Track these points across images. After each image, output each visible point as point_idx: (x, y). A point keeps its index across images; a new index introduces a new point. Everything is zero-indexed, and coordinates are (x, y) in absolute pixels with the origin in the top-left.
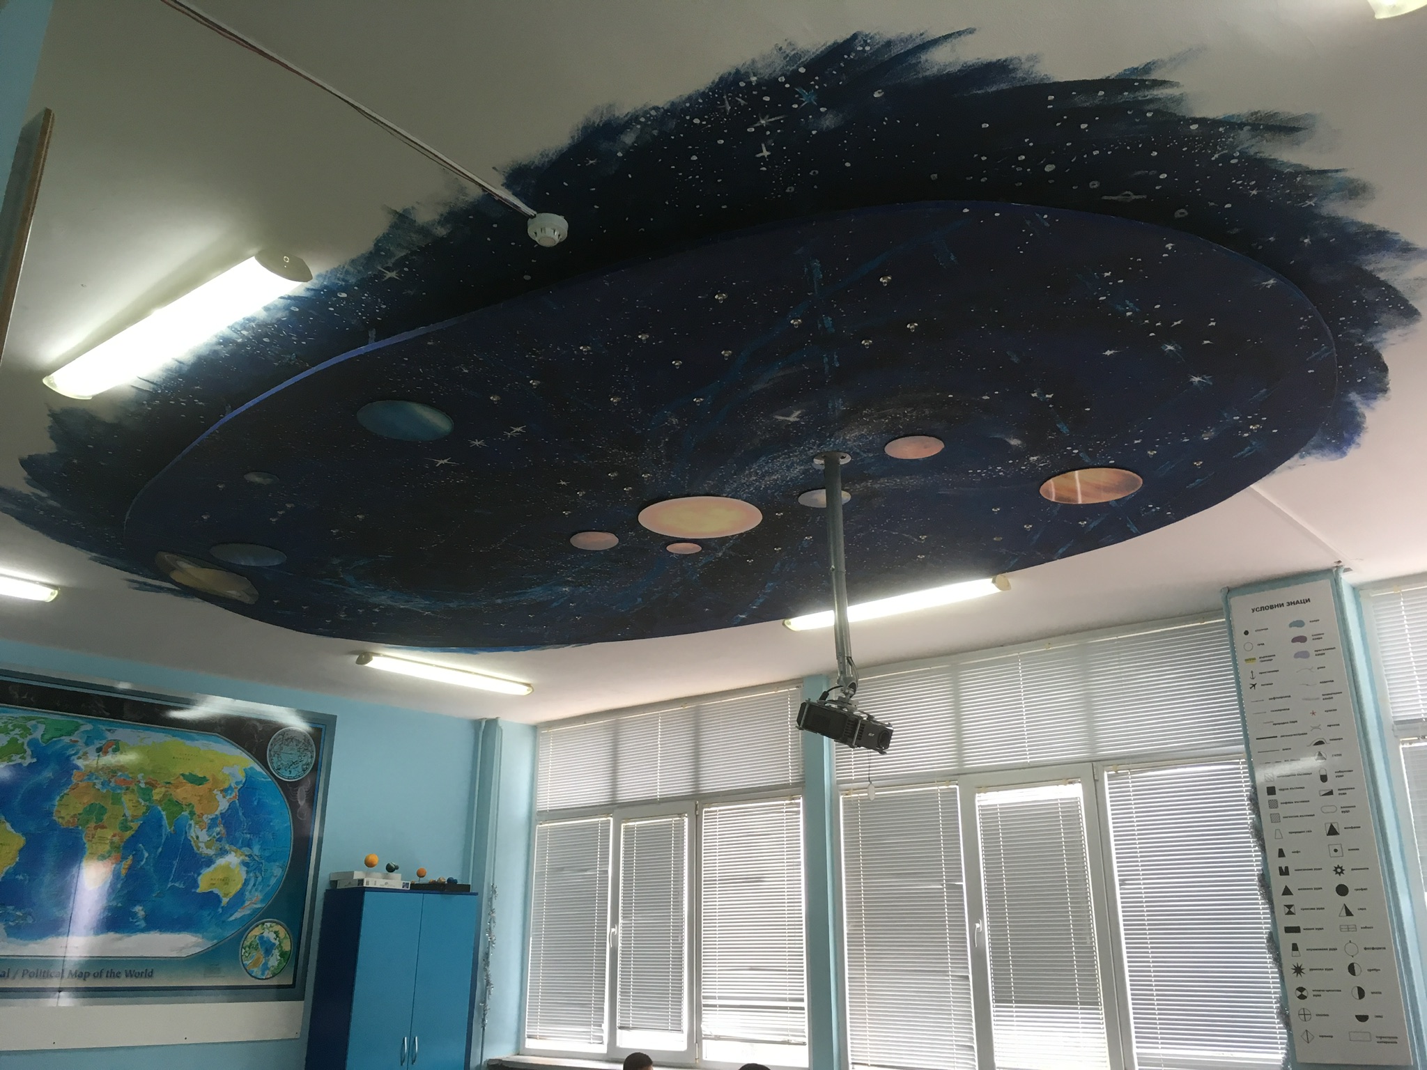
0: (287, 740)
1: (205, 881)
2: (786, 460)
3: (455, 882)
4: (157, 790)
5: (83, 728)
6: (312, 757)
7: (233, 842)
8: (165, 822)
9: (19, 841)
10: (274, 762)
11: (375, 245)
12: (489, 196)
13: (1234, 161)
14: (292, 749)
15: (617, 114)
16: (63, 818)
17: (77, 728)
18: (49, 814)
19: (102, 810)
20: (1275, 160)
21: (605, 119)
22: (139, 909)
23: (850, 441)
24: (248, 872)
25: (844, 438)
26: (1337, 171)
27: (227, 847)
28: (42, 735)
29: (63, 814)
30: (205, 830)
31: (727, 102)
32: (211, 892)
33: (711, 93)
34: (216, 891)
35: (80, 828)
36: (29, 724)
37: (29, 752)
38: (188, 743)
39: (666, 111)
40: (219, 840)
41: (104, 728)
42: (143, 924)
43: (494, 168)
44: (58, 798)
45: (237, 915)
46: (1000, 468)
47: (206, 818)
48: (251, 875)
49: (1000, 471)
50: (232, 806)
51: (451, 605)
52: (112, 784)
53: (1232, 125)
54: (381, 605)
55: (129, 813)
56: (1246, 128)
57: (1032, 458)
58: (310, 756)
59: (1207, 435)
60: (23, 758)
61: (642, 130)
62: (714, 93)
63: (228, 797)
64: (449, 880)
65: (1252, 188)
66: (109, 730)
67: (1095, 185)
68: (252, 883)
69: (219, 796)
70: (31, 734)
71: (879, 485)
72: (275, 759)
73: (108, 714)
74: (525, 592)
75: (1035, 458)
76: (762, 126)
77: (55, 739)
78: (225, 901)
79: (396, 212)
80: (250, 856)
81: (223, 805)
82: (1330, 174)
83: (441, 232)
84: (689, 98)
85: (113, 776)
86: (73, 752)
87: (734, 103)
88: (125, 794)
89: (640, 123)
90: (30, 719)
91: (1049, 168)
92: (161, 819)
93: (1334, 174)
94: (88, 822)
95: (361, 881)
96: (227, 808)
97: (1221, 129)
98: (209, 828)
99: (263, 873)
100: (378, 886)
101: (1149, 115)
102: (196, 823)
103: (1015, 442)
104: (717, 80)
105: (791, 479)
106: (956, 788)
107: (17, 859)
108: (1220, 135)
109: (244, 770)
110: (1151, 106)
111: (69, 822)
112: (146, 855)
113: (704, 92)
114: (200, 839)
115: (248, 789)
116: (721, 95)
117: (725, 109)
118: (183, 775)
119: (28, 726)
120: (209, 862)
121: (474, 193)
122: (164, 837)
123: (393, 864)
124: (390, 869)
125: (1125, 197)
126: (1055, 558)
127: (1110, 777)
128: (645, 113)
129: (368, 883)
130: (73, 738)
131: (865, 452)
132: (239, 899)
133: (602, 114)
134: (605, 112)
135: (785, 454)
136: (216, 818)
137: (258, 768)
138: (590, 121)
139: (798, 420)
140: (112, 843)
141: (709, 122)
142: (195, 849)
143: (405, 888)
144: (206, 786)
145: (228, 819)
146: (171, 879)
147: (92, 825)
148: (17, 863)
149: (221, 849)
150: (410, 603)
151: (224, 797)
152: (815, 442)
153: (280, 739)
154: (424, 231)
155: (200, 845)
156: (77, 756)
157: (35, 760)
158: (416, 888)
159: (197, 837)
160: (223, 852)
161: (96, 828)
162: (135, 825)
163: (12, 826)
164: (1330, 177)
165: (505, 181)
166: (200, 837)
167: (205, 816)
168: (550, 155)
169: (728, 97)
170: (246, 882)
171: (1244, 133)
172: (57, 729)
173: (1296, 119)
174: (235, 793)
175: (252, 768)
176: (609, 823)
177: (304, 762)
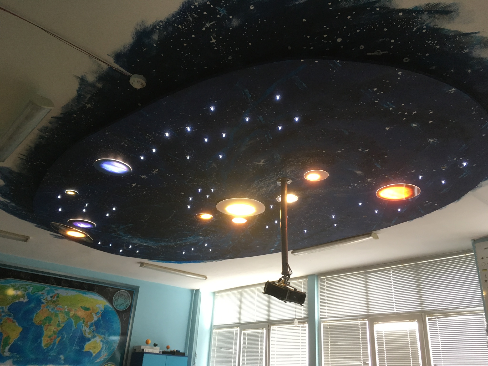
0: (120, 295)
1: (87, 347)
2: (266, 182)
3: (179, 351)
4: (71, 312)
5: (46, 289)
6: (129, 302)
7: (99, 333)
8: (74, 324)
9: (20, 329)
10: (115, 304)
11: (78, 93)
12: (111, 68)
13: (424, 31)
14: (122, 298)
15: (146, 25)
16: (36, 321)
17: (44, 288)
18: (32, 319)
19: (51, 319)
20: (444, 29)
21: (142, 28)
22: (62, 357)
23: (289, 173)
24: (103, 344)
25: (286, 172)
26: (475, 33)
27: (96, 334)
28: (32, 291)
29: (37, 320)
30: (88, 328)
31: (189, 16)
32: (89, 351)
33: (181, 12)
34: (91, 351)
35: (42, 325)
36: (27, 287)
37: (26, 297)
38: (84, 295)
39: (166, 22)
40: (93, 332)
41: (54, 289)
42: (63, 362)
43: (108, 55)
44: (35, 314)
45: (98, 360)
46: (356, 184)
47: (89, 324)
48: (104, 345)
49: (356, 186)
50: (99, 320)
51: (162, 244)
52: (55, 309)
53: (418, 11)
54: (137, 244)
55: (60, 320)
56: (426, 13)
57: (368, 180)
58: (129, 301)
59: (444, 167)
60: (24, 299)
61: (159, 32)
62: (183, 12)
63: (97, 316)
64: (177, 351)
65: (437, 44)
66: (56, 290)
67: (362, 47)
68: (104, 348)
69: (94, 315)
70: (27, 290)
71: (308, 193)
72: (116, 303)
73: (56, 284)
74: (186, 239)
75: (370, 180)
76: (207, 27)
77: (35, 293)
78: (94, 355)
79: (79, 78)
80: (104, 338)
81: (95, 318)
82: (472, 35)
83: (99, 85)
84: (173, 16)
85: (56, 307)
86: (43, 297)
87: (192, 16)
88: (60, 313)
89: (157, 29)
90: (27, 285)
91: (339, 40)
92: (72, 322)
93: (474, 35)
94: (45, 323)
95: (143, 350)
96: (97, 320)
97: (414, 14)
98: (90, 327)
99: (109, 345)
100: (149, 352)
101: (378, 9)
102: (85, 325)
103: (359, 172)
104: (181, 6)
105: (270, 190)
106: (366, 322)
107: (19, 336)
108: (414, 18)
109: (104, 306)
110: (377, 5)
111: (38, 323)
112: (66, 336)
113: (178, 12)
114: (86, 331)
115: (105, 314)
116: (186, 13)
117: (189, 19)
118: (81, 307)
119: (27, 288)
120: (89, 340)
121: (105, 67)
122: (73, 330)
123: (157, 343)
124: (155, 345)
125: (377, 53)
126: (392, 225)
127: (429, 319)
128: (158, 24)
129: (145, 350)
130: (42, 292)
131: (297, 178)
132: (99, 354)
133: (140, 26)
134: (141, 25)
135: (264, 179)
136: (92, 324)
137: (109, 305)
138: (137, 30)
139: (264, 164)
140: (54, 331)
141: (185, 27)
142: (84, 335)
143: (160, 353)
144: (90, 311)
145: (97, 324)
146: (74, 345)
147: (47, 324)
148: (19, 338)
149: (94, 335)
150: (147, 243)
151: (96, 316)
152: (274, 174)
153: (118, 295)
154: (92, 85)
155: (86, 333)
156: (43, 299)
157: (28, 300)
158: (164, 353)
159: (85, 330)
160: (94, 337)
161: (48, 325)
162: (62, 325)
163: (18, 324)
164: (473, 36)
165: (114, 61)
166: (87, 331)
167: (88, 323)
168: (127, 47)
169: (189, 13)
170: (102, 348)
171: (425, 16)
172: (36, 289)
173: (449, 6)
174: (100, 314)
175: (107, 305)
176: (238, 331)
177: (126, 304)
